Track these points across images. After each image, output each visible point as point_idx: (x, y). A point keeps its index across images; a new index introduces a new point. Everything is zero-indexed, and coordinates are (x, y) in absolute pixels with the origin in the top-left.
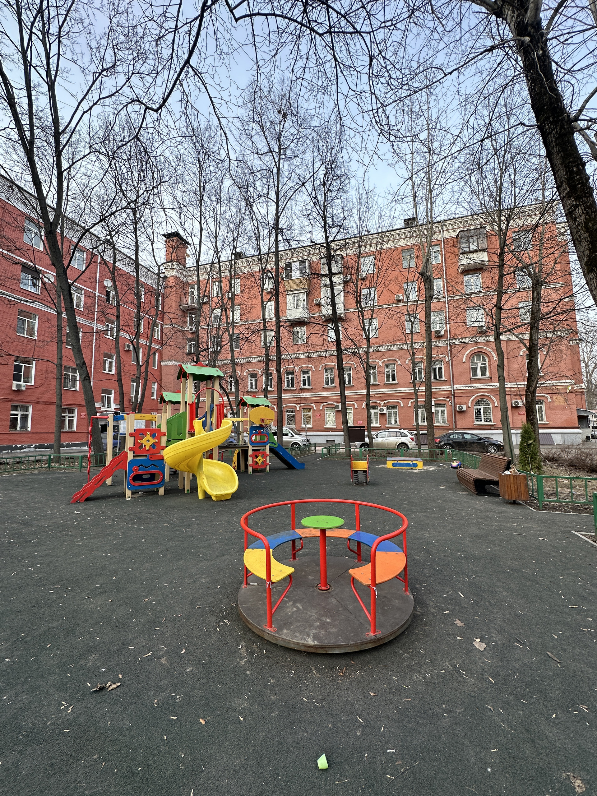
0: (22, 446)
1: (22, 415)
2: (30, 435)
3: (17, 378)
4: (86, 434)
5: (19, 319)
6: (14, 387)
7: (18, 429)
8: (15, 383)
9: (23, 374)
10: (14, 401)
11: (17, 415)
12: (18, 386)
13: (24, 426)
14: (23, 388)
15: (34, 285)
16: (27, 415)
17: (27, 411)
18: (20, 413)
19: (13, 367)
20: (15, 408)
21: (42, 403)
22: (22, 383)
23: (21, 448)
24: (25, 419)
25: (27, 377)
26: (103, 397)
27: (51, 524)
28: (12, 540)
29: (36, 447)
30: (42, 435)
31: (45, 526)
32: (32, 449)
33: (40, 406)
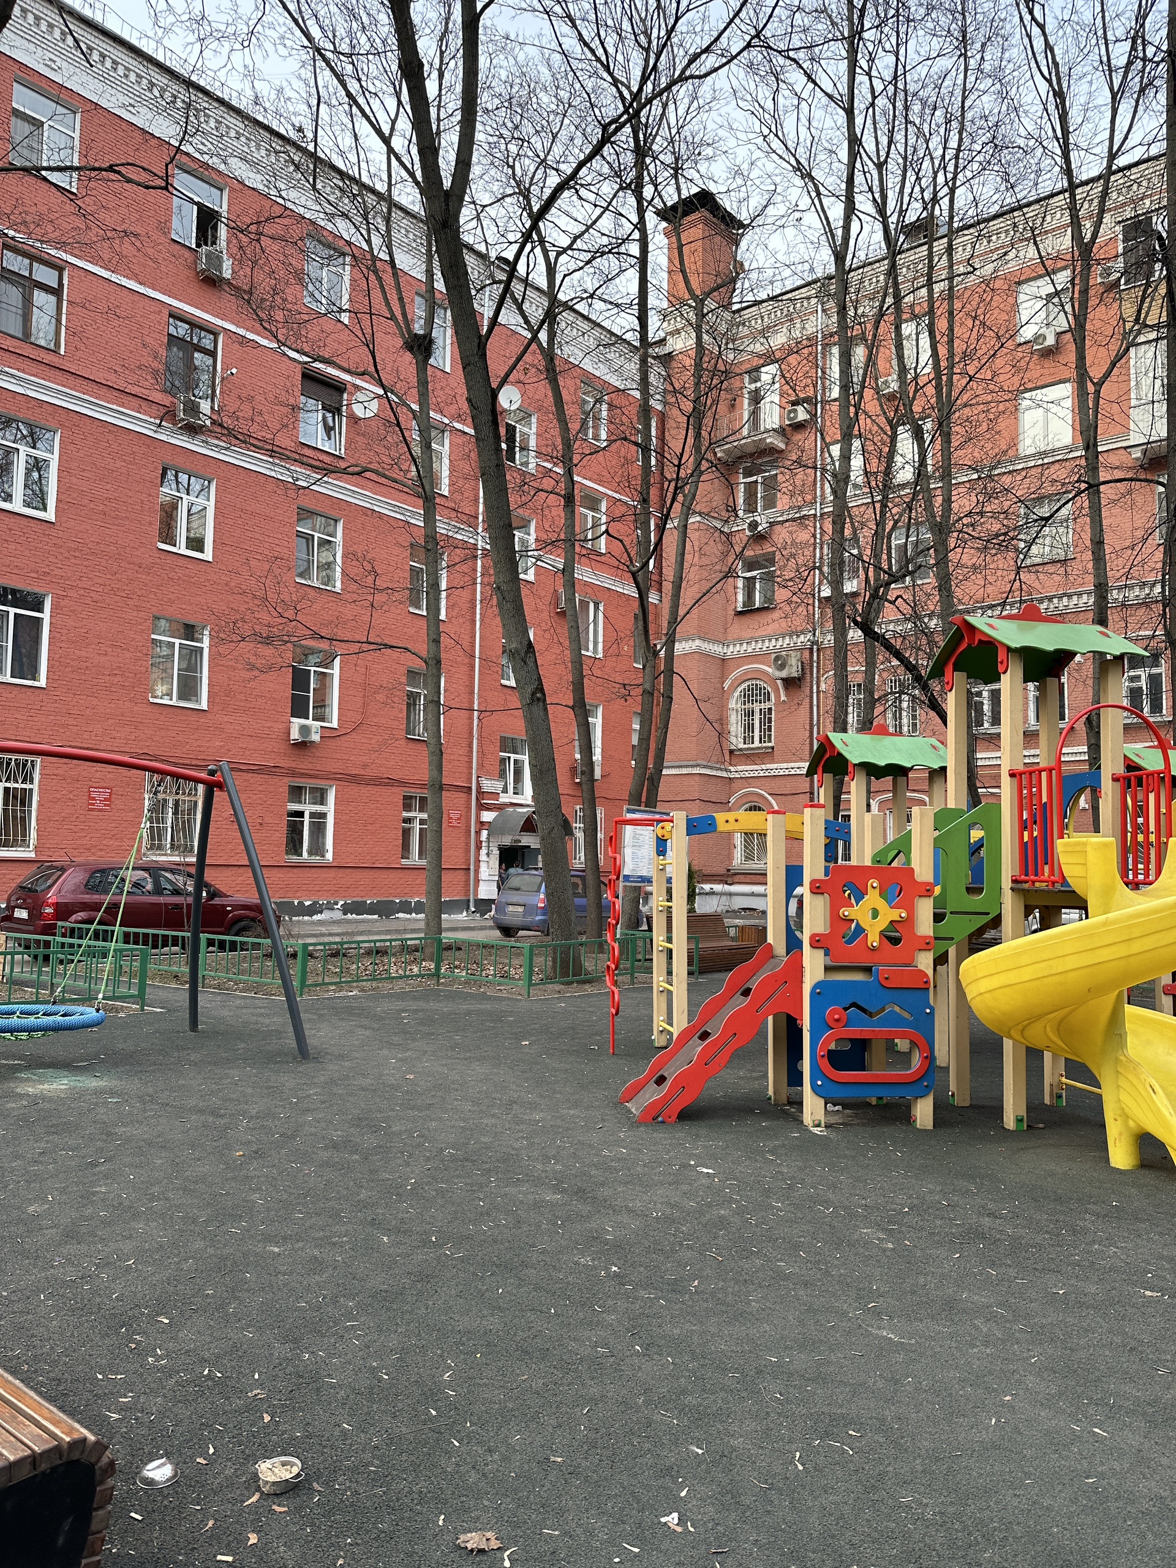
0: (315, 903)
1: (313, 815)
2: (332, 873)
3: (299, 708)
4: (463, 872)
5: (300, 535)
6: (295, 735)
7: (305, 854)
8: (297, 722)
9: (311, 695)
10: (293, 773)
11: (301, 814)
12: (305, 730)
13: (317, 848)
14: (316, 737)
15: (329, 430)
16: (323, 815)
17: (322, 801)
18: (308, 808)
19: (291, 670)
20: (296, 793)
21: (354, 779)
22: (309, 722)
23: (313, 910)
24: (318, 828)
25: (322, 705)
26: (503, 761)
27: (668, 1211)
28: (614, 1268)
29: (346, 910)
30: (358, 874)
31: (657, 1218)
32: (337, 915)
33: (354, 790)
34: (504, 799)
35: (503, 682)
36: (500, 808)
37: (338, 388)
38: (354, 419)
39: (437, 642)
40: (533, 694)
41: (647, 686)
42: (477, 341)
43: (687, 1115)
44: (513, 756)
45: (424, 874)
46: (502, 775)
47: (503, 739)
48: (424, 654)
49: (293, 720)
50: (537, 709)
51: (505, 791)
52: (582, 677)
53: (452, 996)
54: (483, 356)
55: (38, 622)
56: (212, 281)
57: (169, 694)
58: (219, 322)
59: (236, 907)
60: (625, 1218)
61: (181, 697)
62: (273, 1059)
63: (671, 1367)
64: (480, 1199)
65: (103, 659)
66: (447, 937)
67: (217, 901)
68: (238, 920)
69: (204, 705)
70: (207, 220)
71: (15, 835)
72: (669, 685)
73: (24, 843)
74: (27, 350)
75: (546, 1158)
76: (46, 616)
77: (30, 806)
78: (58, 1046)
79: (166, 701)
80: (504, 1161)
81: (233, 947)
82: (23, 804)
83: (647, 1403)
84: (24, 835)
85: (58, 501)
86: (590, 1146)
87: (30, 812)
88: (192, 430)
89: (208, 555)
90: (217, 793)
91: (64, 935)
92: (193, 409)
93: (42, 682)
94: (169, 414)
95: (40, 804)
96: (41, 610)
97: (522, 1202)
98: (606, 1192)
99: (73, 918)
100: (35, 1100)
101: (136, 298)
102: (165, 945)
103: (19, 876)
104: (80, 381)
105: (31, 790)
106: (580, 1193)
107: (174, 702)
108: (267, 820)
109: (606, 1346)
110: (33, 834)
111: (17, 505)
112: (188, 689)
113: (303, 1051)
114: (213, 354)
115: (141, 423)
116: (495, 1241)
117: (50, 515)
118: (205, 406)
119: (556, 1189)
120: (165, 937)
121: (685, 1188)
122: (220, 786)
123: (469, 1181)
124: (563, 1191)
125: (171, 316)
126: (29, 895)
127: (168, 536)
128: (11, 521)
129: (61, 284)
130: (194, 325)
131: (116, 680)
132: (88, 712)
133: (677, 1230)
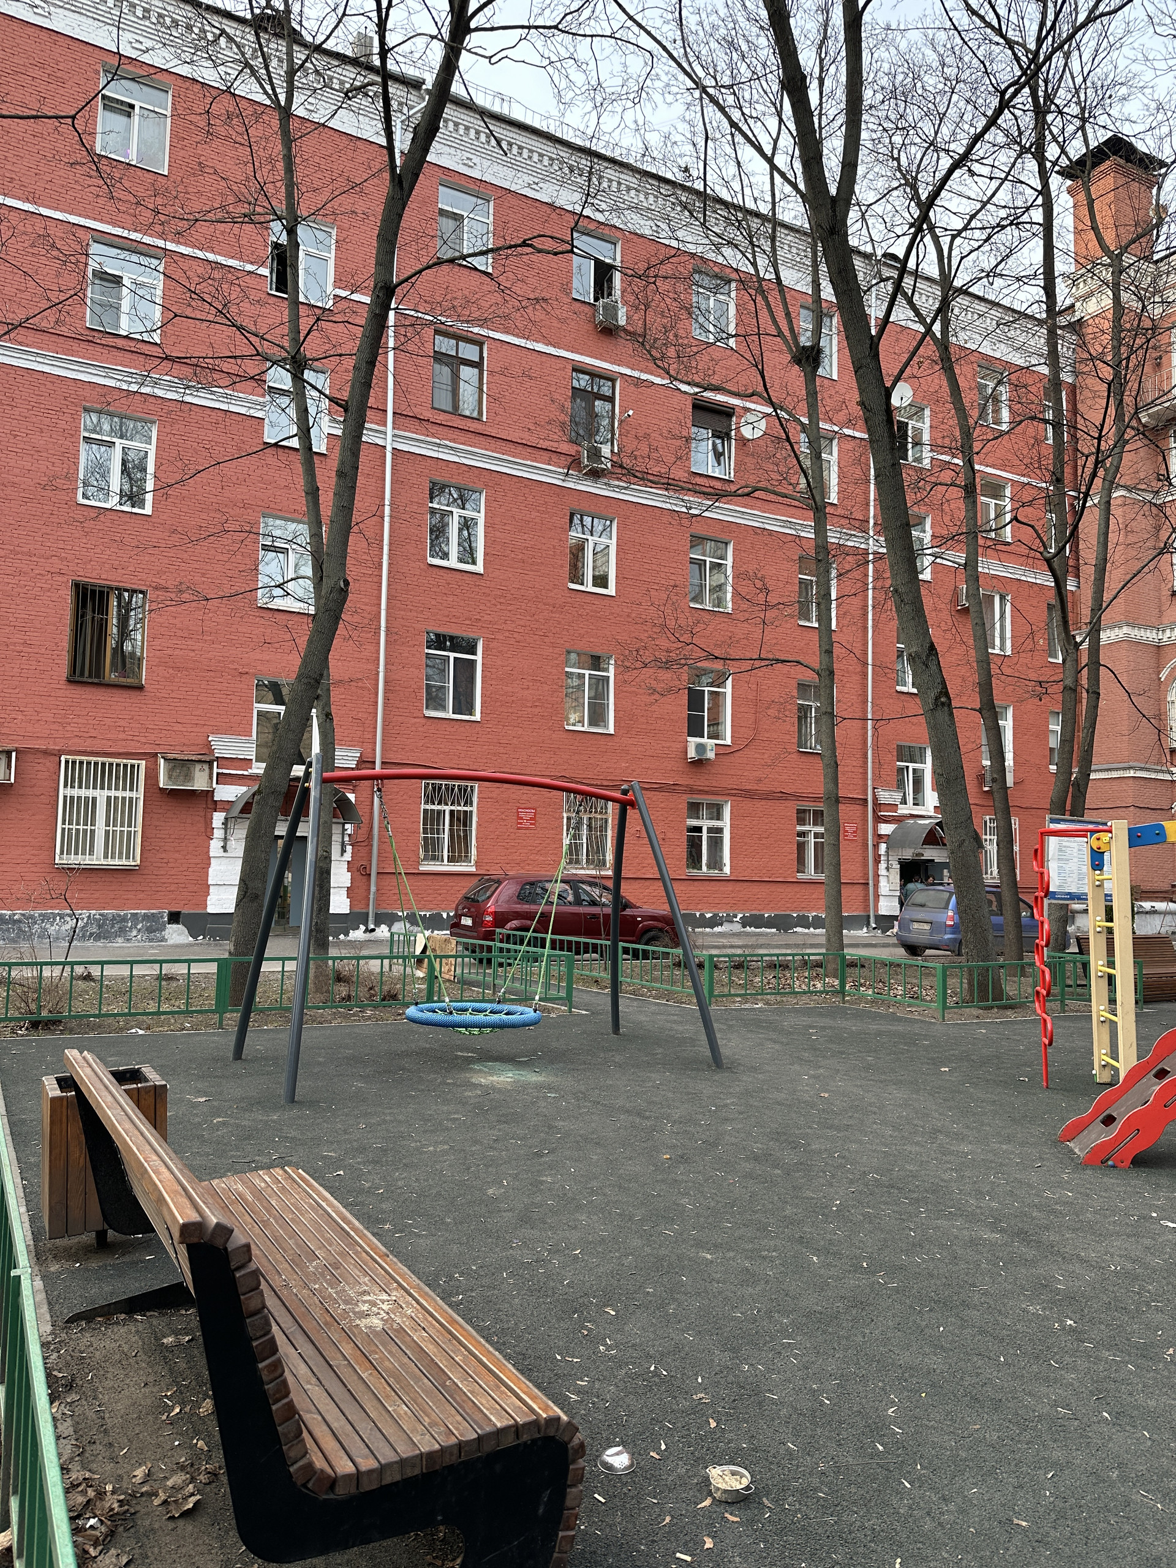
0: (715, 915)
1: (710, 830)
2: (730, 887)
3: (695, 729)
4: (861, 887)
5: (693, 561)
6: (692, 753)
7: (704, 868)
8: (693, 741)
9: (706, 714)
10: (692, 791)
11: (699, 829)
12: (700, 748)
13: (716, 862)
14: (711, 755)
15: (718, 456)
16: (720, 830)
17: (719, 817)
18: (706, 824)
19: (686, 691)
20: (694, 809)
21: (749, 795)
22: (705, 740)
23: (714, 922)
24: (716, 843)
25: (715, 723)
26: (901, 770)
27: (1129, 1266)
28: (1069, 1322)
29: (745, 923)
30: (755, 889)
31: (1115, 1272)
32: (737, 928)
33: (747, 805)
34: (903, 810)
35: (899, 688)
36: (899, 820)
37: (727, 413)
38: (743, 442)
39: (829, 652)
40: (937, 699)
41: (1069, 682)
42: (868, 342)
43: (1141, 1162)
44: (911, 766)
45: (824, 887)
46: (900, 785)
47: (900, 748)
48: (817, 666)
49: (690, 739)
50: (942, 715)
51: (904, 801)
52: (990, 676)
53: (860, 1015)
54: (876, 356)
55: (474, 662)
56: (609, 331)
57: (581, 721)
58: (616, 368)
59: (646, 918)
60: (1077, 1268)
61: (591, 724)
62: (689, 1065)
63: (1149, 1443)
64: (911, 1229)
65: (526, 692)
66: (850, 953)
67: (628, 912)
68: (648, 929)
69: (611, 730)
70: (603, 272)
71: (460, 852)
72: (1095, 679)
73: (467, 859)
74: (457, 422)
75: (980, 1194)
76: (479, 658)
77: (471, 826)
78: (503, 1042)
79: (579, 728)
80: (934, 1192)
81: (646, 955)
82: (465, 825)
83: (1123, 1479)
84: (467, 852)
85: (486, 554)
86: (1029, 1185)
87: (471, 831)
88: (595, 474)
89: (611, 590)
90: (630, 812)
91: (501, 941)
92: (595, 454)
93: (477, 717)
94: (575, 463)
95: (479, 825)
96: (474, 653)
97: (956, 1237)
98: (1054, 1237)
99: (509, 925)
100: (488, 1090)
101: (544, 358)
102: (586, 952)
103: (464, 888)
104: (500, 443)
105: (471, 812)
106: (1022, 1235)
107: (586, 728)
108: (669, 835)
109: (1067, 1406)
110: (474, 851)
111: (453, 562)
112: (597, 716)
113: (717, 1060)
114: (611, 400)
115: (549, 474)
116: (931, 1276)
117: (479, 568)
118: (606, 450)
119: (994, 1227)
120: (586, 944)
121: (1147, 1242)
122: (633, 804)
123: (896, 1208)
124: (1003, 1231)
125: (574, 370)
126: (472, 905)
127: (576, 576)
128: (448, 576)
129: (481, 357)
130: (594, 375)
131: (537, 710)
132: (515, 741)
133: (1142, 1288)
